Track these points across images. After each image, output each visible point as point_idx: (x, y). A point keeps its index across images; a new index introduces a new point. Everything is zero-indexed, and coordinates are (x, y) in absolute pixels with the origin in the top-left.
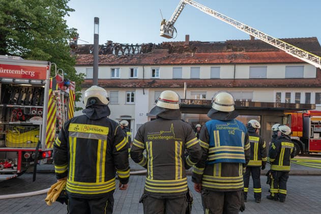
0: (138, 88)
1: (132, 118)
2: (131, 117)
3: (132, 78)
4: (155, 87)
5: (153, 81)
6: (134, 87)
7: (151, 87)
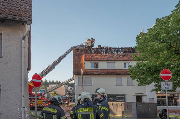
1: (144, 94)
2: (142, 94)
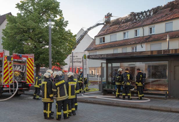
0: (138, 43)
2: (135, 65)
3: (136, 37)
4: (149, 41)
5: (150, 37)
6: (136, 44)
7: (146, 42)
